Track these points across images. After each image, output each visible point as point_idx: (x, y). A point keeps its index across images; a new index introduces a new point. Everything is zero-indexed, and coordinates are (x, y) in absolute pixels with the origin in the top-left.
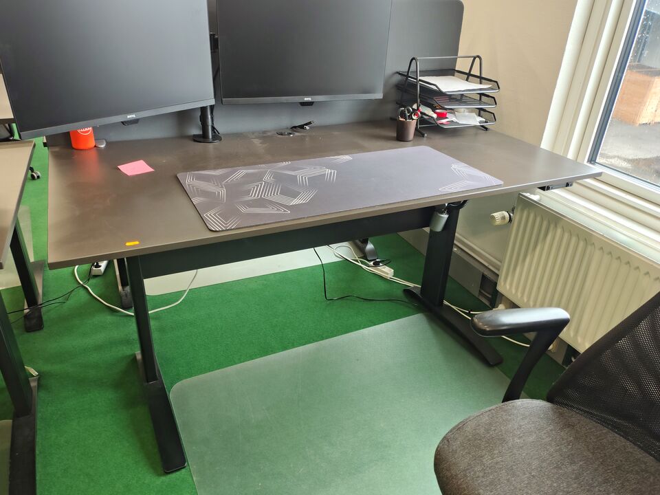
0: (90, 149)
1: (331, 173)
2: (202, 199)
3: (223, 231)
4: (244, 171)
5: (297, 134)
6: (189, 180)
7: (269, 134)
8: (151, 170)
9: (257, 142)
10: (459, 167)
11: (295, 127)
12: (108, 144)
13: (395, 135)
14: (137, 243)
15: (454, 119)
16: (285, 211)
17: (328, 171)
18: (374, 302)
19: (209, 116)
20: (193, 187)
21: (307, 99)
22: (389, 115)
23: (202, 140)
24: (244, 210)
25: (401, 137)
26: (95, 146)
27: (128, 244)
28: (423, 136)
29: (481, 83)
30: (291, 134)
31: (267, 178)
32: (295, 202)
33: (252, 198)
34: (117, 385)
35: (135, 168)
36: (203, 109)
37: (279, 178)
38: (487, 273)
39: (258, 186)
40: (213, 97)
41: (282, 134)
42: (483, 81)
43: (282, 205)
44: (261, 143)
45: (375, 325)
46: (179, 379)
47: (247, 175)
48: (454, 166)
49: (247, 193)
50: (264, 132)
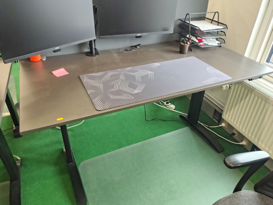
0: (39, 61)
1: (151, 73)
2: (92, 91)
3: (103, 110)
4: (111, 73)
5: (134, 50)
6: (85, 79)
7: (121, 50)
8: (67, 73)
9: (115, 55)
10: (210, 69)
11: (132, 46)
12: (47, 58)
13: (179, 50)
14: (62, 119)
15: (206, 43)
16: (131, 97)
17: (150, 72)
18: (167, 121)
19: (93, 44)
20: (87, 83)
21: (139, 35)
22: (175, 39)
23: (90, 55)
24: (112, 97)
26: (41, 60)
27: (58, 119)
28: (192, 50)
29: (218, 25)
30: (131, 50)
31: (122, 77)
32: (136, 91)
33: (115, 89)
35: (60, 72)
37: (127, 77)
38: (217, 109)
39: (117, 82)
40: (95, 36)
41: (127, 51)
43: (130, 94)
44: (117, 56)
46: (83, 160)
47: (112, 76)
48: (208, 68)
49: (113, 86)
50: (119, 49)
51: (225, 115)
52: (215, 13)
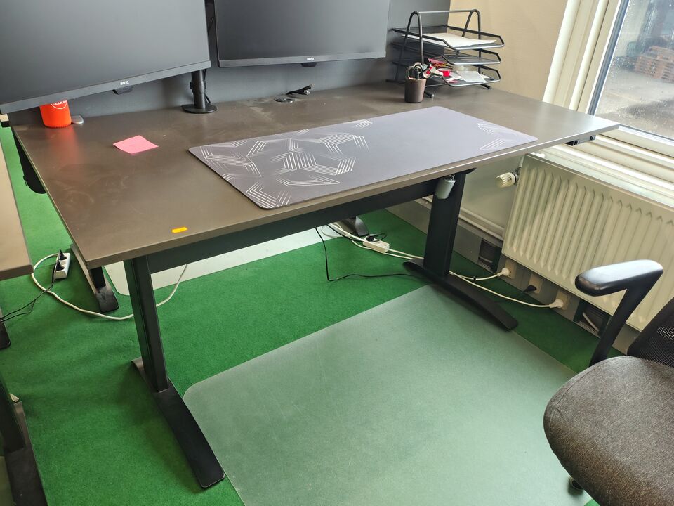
0: (68, 126)
1: (359, 139)
2: (233, 175)
3: (277, 208)
4: (264, 142)
5: (296, 100)
6: (204, 153)
7: (266, 101)
8: (152, 146)
9: (258, 110)
11: (291, 93)
12: (86, 120)
13: (403, 97)
14: (185, 229)
15: (459, 78)
16: (333, 182)
17: (354, 137)
18: (376, 279)
20: (215, 162)
21: (310, 59)
22: (385, 77)
23: (193, 110)
24: (287, 184)
25: (410, 99)
26: (72, 123)
27: (175, 231)
28: (430, 96)
29: (479, 39)
30: (290, 100)
31: (292, 147)
32: (338, 171)
33: (289, 170)
34: (120, 399)
35: (135, 145)
36: (195, 75)
37: (308, 149)
39: (287, 157)
40: (208, 59)
41: (281, 101)
42: (482, 36)
43: (326, 176)
44: (263, 111)
45: (384, 302)
47: (268, 146)
48: (480, 125)
49: (280, 165)
50: (260, 99)
51: (508, 248)
52: (471, 12)
